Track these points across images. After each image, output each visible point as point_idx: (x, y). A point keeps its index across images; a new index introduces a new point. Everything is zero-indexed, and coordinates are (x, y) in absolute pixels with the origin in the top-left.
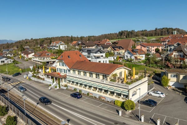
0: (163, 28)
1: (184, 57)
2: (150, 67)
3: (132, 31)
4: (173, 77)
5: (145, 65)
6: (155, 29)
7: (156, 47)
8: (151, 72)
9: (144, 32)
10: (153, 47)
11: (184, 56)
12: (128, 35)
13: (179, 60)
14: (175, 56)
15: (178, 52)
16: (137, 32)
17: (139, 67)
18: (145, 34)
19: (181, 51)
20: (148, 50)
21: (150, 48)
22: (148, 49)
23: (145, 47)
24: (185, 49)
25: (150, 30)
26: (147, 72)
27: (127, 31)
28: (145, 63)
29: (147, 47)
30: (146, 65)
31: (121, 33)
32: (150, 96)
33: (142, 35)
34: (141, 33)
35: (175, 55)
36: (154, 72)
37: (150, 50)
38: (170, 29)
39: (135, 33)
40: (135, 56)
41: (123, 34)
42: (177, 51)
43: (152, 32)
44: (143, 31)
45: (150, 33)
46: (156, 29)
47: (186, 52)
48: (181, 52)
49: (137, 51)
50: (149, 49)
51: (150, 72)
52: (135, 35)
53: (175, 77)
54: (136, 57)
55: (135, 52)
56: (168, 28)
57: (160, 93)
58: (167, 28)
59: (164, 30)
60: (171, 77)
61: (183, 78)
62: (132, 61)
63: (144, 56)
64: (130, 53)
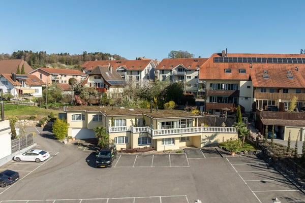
0: (96, 53)
1: (105, 87)
2: (46, 107)
3: (40, 52)
4: (77, 119)
5: (36, 104)
6: (82, 54)
7: (71, 77)
8: (45, 117)
9: (64, 57)
10: (65, 76)
11: (105, 85)
12: (33, 60)
13: (96, 92)
14: (91, 86)
15: (95, 78)
16: (50, 56)
17: (23, 109)
18: (64, 59)
19: (100, 76)
20: (53, 81)
21: (59, 76)
22: (53, 78)
23: (48, 74)
24: (107, 73)
25: (74, 55)
26: (36, 116)
27: (31, 51)
28: (37, 102)
29: (53, 75)
30: (39, 106)
31: (18, 56)
32: (17, 163)
33: (61, 61)
34: (58, 57)
35: (91, 84)
36: (49, 117)
37: (58, 81)
38: (106, 55)
39: (48, 58)
40: (19, 88)
41: (23, 57)
42: (93, 76)
43: (78, 58)
44: (61, 54)
45: (74, 60)
46: (85, 54)
47: (107, 77)
48: (100, 78)
49: (24, 78)
50: (56, 78)
51: (42, 117)
52: (47, 60)
53: (80, 119)
54: (20, 91)
55: (18, 80)
56: (104, 53)
57: (37, 153)
58: (101, 53)
59: (96, 55)
60: (73, 119)
61: (93, 120)
62: (11, 99)
63: (40, 89)
64: (7, 82)
